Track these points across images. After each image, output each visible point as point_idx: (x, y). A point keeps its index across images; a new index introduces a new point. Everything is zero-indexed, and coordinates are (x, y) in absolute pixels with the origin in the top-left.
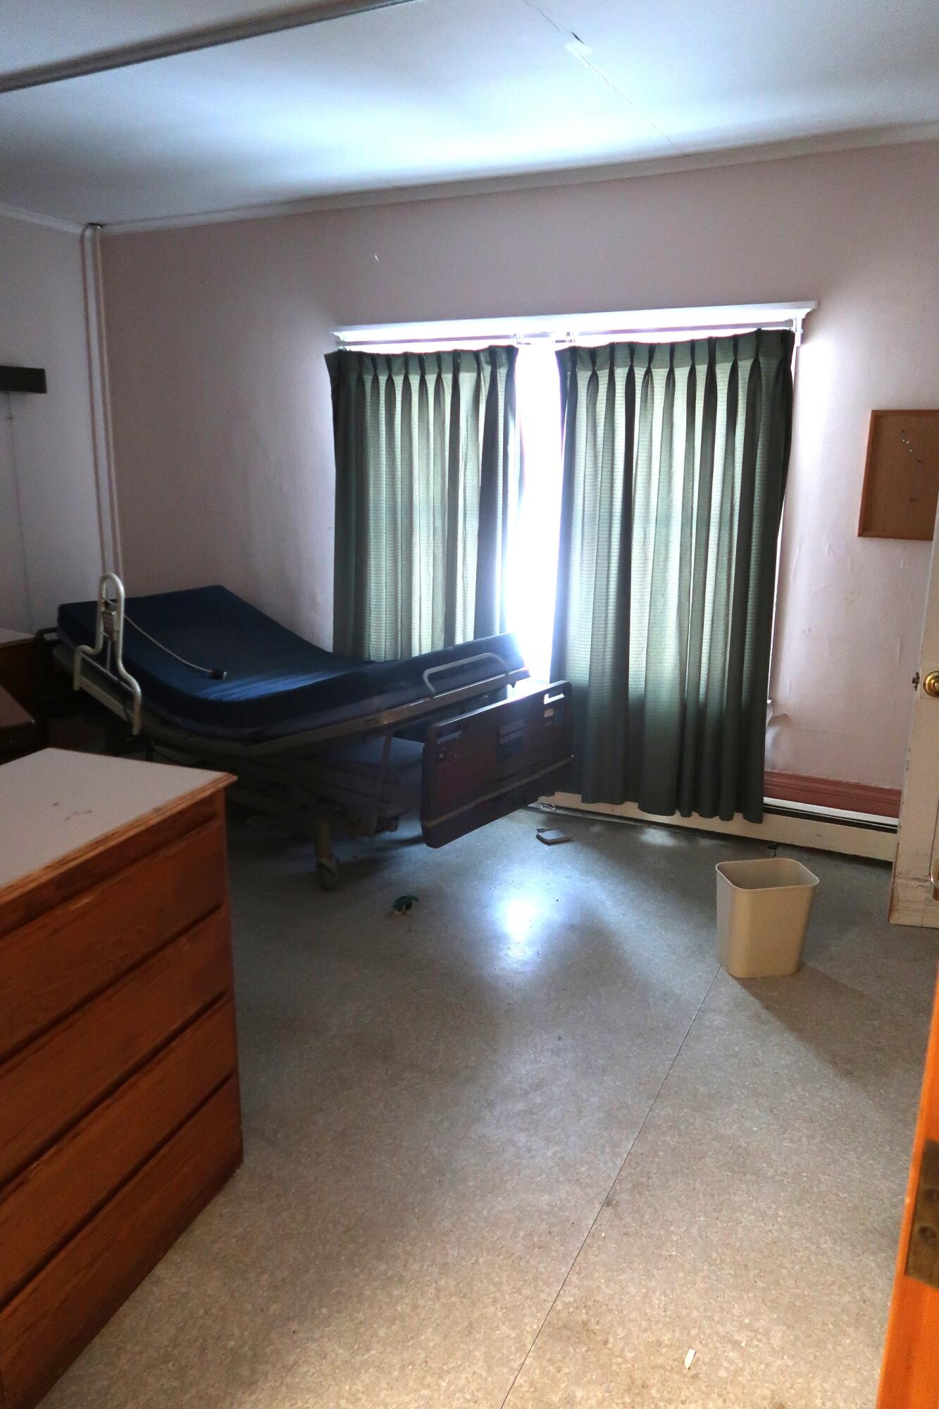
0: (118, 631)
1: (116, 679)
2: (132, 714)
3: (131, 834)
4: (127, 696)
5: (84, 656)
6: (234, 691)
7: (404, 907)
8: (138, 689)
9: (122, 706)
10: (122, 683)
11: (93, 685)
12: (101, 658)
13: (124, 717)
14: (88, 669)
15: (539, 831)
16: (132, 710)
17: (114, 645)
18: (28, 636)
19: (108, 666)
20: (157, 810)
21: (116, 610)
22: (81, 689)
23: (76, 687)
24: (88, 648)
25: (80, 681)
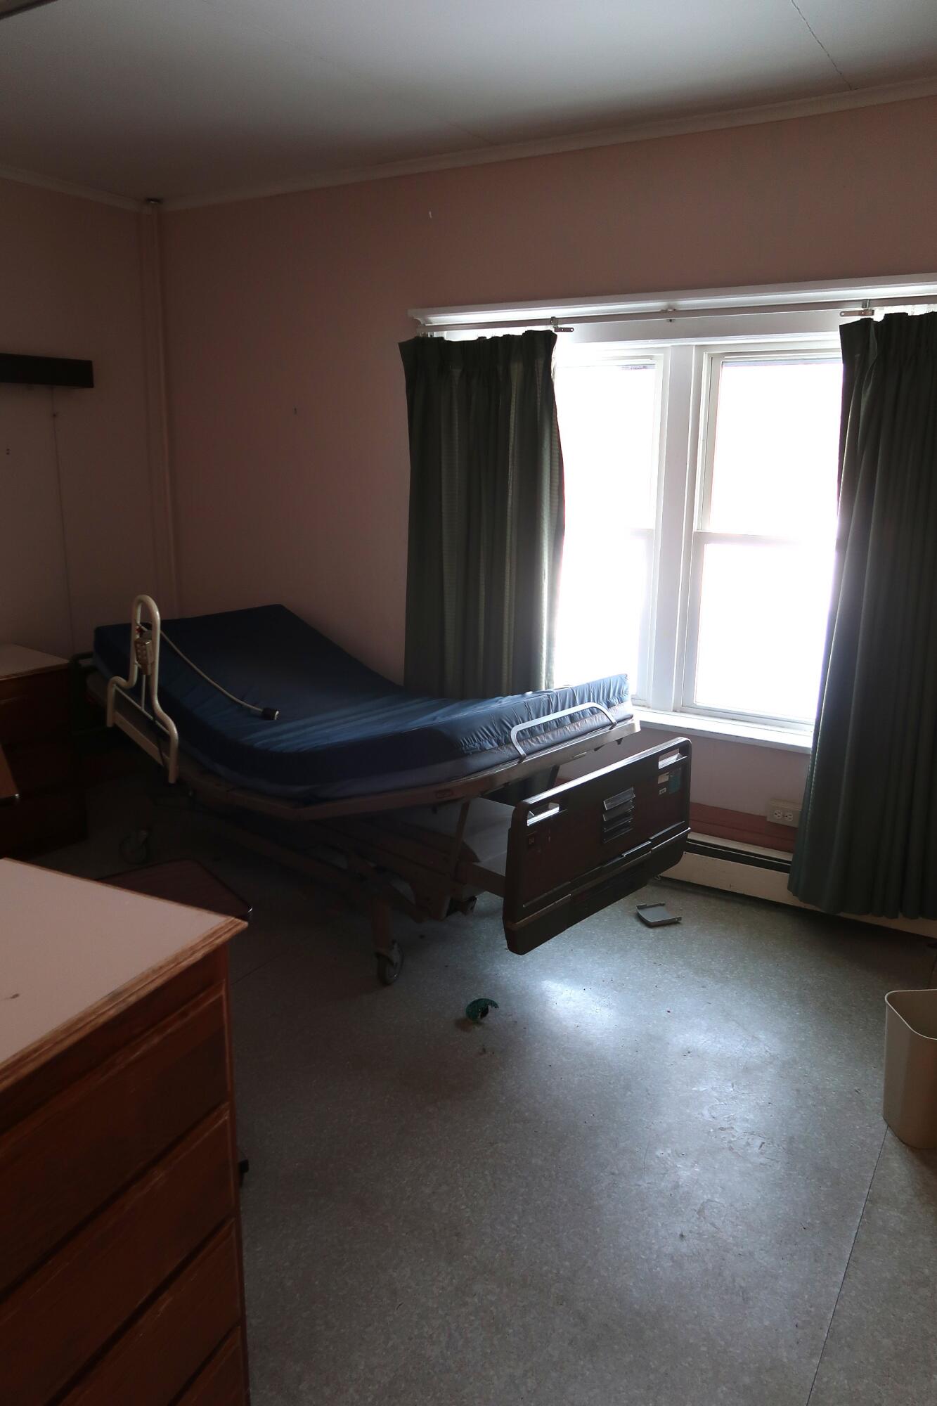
0: (153, 663)
1: (151, 718)
2: (167, 757)
3: (67, 1043)
4: (163, 737)
5: (118, 689)
6: (284, 737)
7: (480, 1014)
8: (176, 732)
9: (157, 748)
10: (157, 722)
11: (127, 722)
12: (135, 691)
13: (158, 760)
14: (120, 703)
15: (640, 908)
16: (168, 753)
17: (149, 679)
18: (62, 661)
19: (143, 704)
20: (114, 996)
21: (151, 639)
22: (115, 726)
23: (109, 724)
24: (122, 681)
25: (114, 717)
